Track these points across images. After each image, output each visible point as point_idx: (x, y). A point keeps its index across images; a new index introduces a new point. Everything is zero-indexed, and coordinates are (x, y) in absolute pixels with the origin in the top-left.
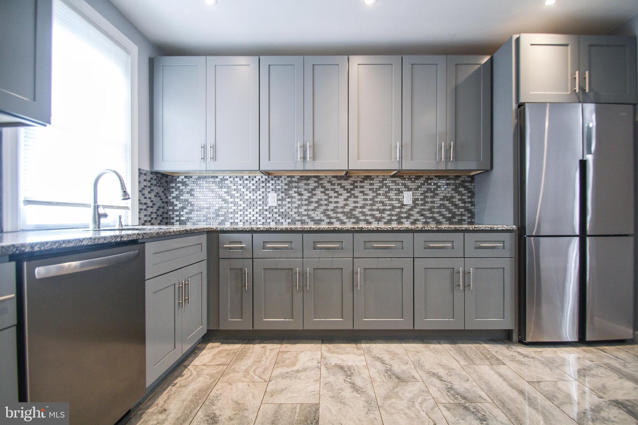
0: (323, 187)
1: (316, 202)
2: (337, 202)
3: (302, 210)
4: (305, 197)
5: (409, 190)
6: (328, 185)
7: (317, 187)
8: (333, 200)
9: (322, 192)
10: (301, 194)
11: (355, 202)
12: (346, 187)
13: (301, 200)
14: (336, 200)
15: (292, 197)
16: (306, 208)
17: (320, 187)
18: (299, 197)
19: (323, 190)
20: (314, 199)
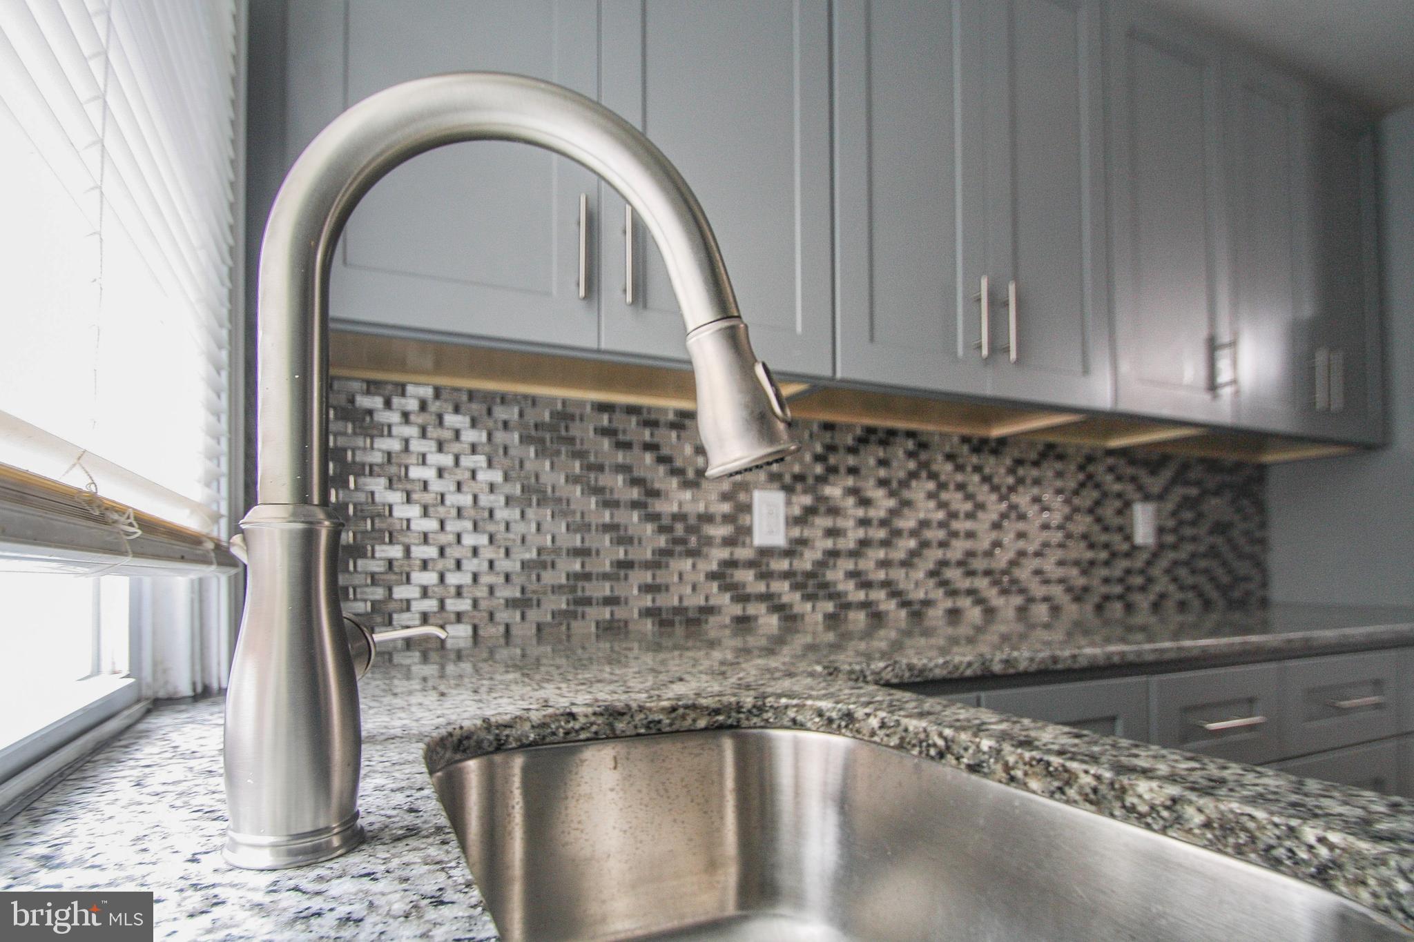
0: (933, 476)
1: (914, 533)
2: (970, 535)
3: (867, 564)
4: (877, 513)
5: (1147, 498)
6: (945, 469)
7: (913, 475)
8: (960, 525)
9: (931, 496)
10: (865, 502)
11: (1021, 535)
12: (996, 480)
13: (864, 522)
14: (968, 525)
15: (834, 511)
16: (881, 554)
17: (924, 474)
18: (860, 513)
19: (931, 486)
20: (907, 522)
